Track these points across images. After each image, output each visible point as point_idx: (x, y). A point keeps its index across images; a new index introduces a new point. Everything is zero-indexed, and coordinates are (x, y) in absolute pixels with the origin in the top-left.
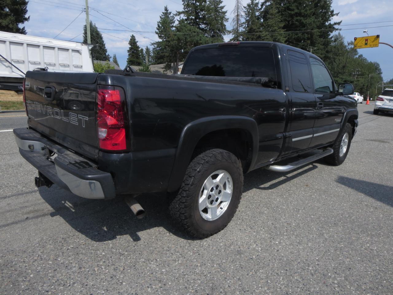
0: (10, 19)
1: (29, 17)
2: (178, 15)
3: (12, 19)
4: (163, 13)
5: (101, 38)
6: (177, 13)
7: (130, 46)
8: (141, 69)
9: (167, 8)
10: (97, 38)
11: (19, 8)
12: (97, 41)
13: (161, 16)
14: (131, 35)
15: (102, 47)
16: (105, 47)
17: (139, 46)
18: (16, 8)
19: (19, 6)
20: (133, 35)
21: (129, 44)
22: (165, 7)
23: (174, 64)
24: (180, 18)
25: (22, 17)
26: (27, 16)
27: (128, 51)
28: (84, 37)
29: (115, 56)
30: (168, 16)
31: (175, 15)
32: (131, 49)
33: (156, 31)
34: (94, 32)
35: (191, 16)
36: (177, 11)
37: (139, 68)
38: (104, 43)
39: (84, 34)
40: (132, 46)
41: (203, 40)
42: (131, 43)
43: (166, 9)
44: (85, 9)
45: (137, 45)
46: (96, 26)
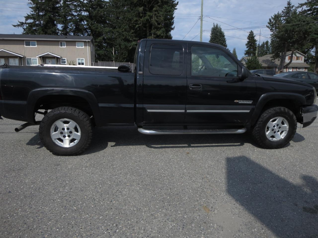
0: (162, 30)
1: (174, 27)
2: (300, 8)
3: (163, 30)
4: (286, 8)
5: (224, 36)
6: (299, 5)
7: (248, 40)
8: (250, 59)
9: (290, 2)
10: (220, 36)
11: (168, 22)
12: (220, 39)
13: (283, 10)
14: (250, 31)
15: (223, 43)
16: (226, 43)
17: (256, 40)
18: (166, 22)
19: (168, 21)
20: (251, 31)
21: (247, 38)
22: (288, 2)
23: (282, 54)
24: (302, 10)
25: (170, 28)
26: (173, 27)
27: (246, 44)
28: (211, 36)
29: (235, 49)
30: (290, 9)
31: (296, 7)
32: (249, 42)
33: (267, 26)
34: (218, 32)
35: (314, 6)
36: (300, 3)
37: (247, 59)
38: (226, 40)
39: (211, 34)
40: (250, 40)
41: (313, 28)
42: (249, 38)
43: (289, 4)
44: (200, 17)
45: (254, 39)
46: (221, 27)
